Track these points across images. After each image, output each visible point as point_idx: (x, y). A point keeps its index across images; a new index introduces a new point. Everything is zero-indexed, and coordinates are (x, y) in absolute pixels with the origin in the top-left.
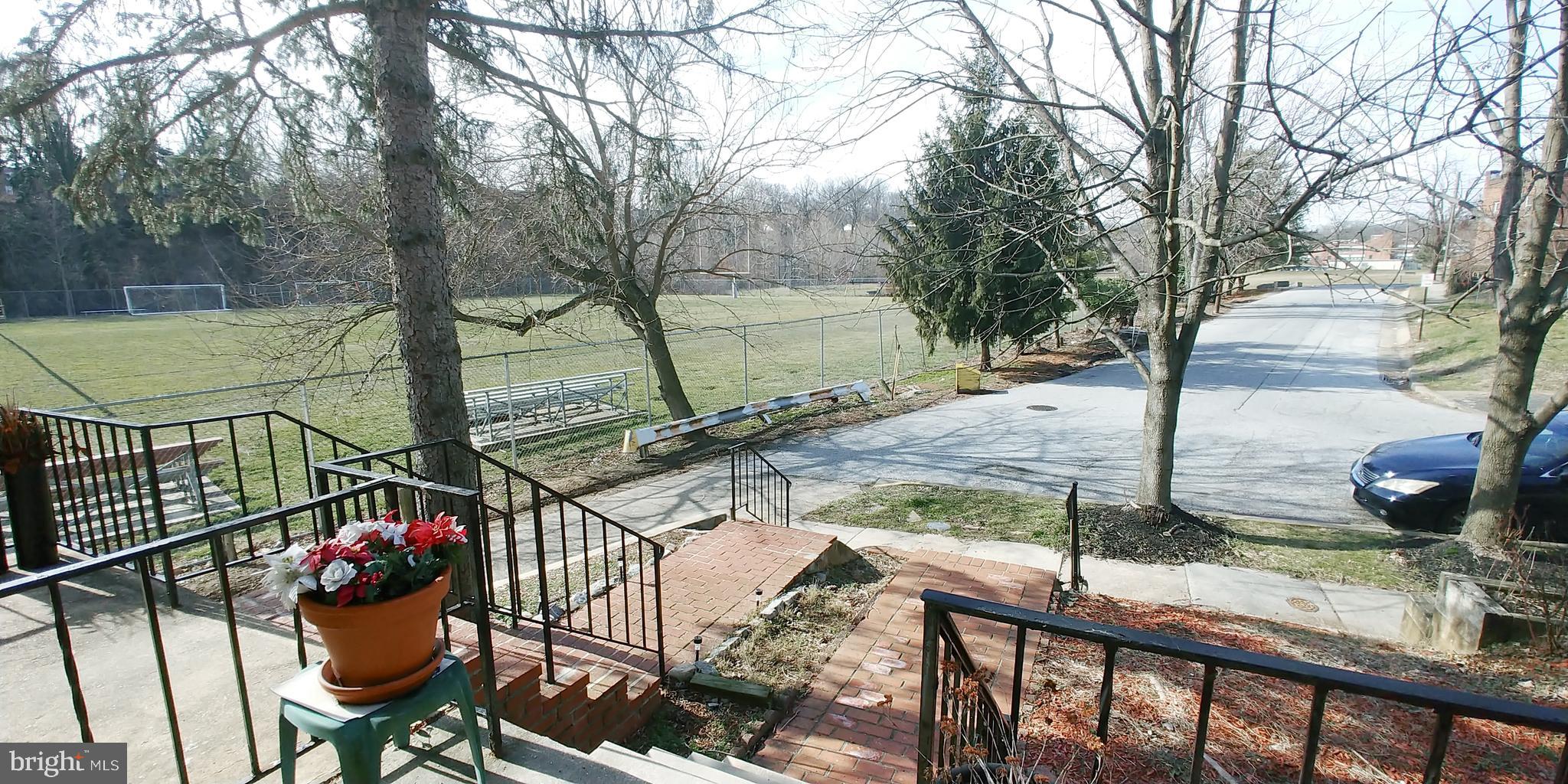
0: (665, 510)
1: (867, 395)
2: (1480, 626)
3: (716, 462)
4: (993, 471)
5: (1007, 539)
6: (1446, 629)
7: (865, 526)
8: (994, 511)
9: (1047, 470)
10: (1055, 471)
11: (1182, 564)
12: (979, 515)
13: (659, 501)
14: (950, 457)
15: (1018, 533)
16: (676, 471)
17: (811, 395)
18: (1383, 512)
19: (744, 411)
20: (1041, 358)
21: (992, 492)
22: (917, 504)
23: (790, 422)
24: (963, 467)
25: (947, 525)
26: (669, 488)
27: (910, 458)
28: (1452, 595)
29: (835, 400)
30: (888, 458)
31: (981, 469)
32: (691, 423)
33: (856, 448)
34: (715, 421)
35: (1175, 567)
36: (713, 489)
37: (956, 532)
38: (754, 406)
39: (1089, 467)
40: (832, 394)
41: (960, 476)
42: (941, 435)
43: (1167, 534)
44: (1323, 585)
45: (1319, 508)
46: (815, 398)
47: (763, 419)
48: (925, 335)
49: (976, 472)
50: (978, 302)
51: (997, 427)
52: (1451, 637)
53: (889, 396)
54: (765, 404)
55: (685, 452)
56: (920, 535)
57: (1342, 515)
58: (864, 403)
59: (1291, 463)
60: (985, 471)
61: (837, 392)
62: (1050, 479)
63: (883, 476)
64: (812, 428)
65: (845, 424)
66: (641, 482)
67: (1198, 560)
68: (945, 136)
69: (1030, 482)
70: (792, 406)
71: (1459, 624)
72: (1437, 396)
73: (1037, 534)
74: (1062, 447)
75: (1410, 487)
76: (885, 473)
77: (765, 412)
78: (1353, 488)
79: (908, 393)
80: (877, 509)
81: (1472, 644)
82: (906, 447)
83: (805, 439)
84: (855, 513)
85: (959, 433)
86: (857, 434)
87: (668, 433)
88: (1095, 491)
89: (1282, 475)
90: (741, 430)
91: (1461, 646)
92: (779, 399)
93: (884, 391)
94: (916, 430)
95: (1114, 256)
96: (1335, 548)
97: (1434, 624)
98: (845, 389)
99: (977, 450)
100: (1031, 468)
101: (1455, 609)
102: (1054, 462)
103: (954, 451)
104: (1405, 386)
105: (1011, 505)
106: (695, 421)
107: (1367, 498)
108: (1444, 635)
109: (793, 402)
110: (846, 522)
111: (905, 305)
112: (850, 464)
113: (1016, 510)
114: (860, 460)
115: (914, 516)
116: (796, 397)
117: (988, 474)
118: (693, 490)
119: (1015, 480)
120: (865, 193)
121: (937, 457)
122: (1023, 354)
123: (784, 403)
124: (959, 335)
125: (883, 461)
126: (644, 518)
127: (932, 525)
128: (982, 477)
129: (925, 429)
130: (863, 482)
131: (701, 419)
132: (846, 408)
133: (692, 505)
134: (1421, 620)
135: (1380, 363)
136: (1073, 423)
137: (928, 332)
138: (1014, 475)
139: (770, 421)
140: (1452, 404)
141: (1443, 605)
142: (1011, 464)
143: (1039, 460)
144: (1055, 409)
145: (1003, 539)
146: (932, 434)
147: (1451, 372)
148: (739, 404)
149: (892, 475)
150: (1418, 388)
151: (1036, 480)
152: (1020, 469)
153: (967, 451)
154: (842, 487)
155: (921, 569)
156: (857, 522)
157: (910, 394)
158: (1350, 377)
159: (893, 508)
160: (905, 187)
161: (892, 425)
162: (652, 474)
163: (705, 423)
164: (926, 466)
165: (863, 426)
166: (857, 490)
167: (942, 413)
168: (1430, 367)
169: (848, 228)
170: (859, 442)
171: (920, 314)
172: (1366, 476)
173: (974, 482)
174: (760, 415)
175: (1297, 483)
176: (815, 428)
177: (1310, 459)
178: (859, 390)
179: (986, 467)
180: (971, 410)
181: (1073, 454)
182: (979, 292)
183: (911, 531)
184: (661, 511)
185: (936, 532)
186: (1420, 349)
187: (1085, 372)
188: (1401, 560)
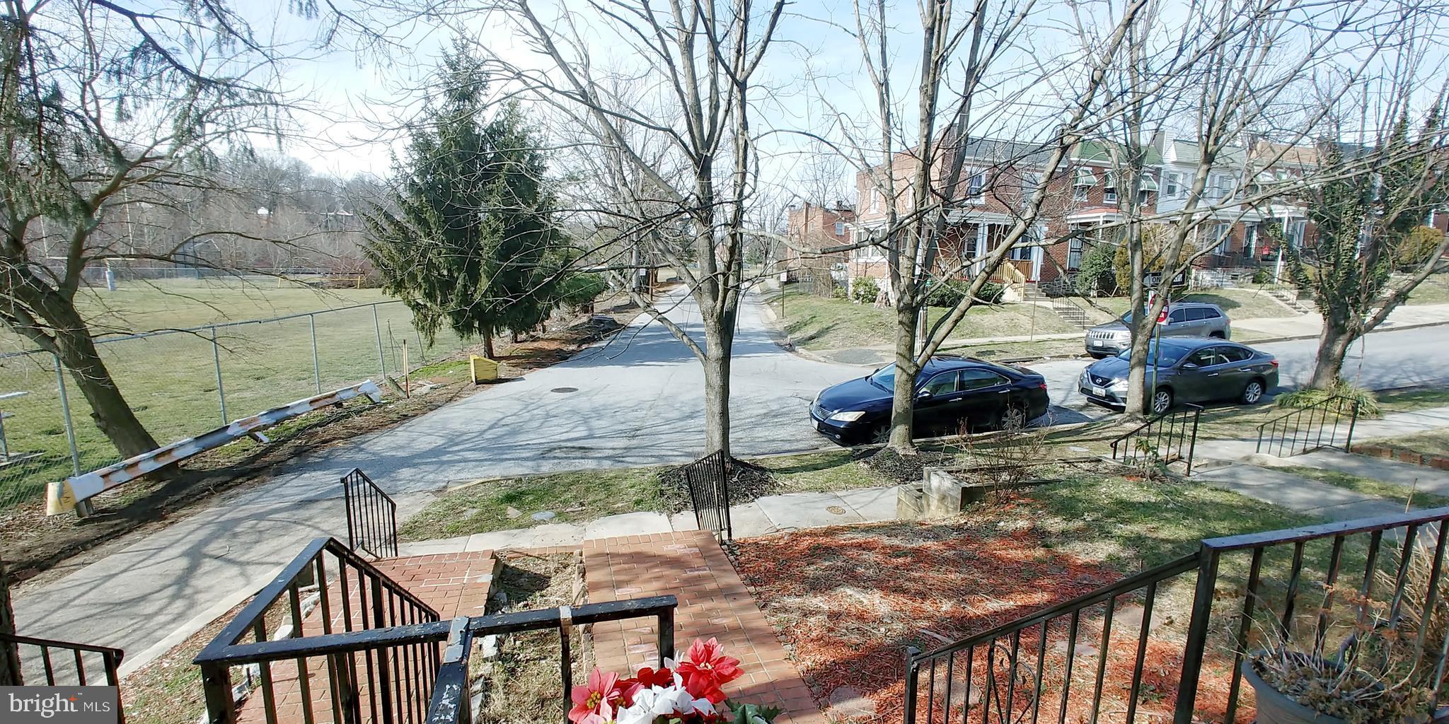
0: (172, 579)
1: (376, 396)
2: (960, 497)
3: (215, 500)
4: (558, 453)
5: (614, 513)
6: (934, 502)
7: (468, 533)
8: (587, 490)
9: (603, 445)
10: (610, 445)
11: (753, 501)
12: (575, 497)
13: (154, 570)
14: (510, 448)
15: (620, 505)
16: (156, 525)
17: (311, 402)
18: (838, 436)
19: (230, 432)
20: (536, 345)
21: (573, 473)
22: (510, 499)
23: (294, 436)
24: (528, 455)
25: (550, 514)
26: (161, 549)
27: (469, 455)
28: (935, 481)
29: (339, 405)
30: (445, 458)
31: (546, 453)
32: (157, 457)
33: (401, 454)
34: (191, 450)
35: (750, 504)
36: (235, 535)
37: (562, 517)
38: (241, 424)
39: (633, 436)
40: (336, 399)
41: (530, 464)
42: (485, 427)
43: (735, 479)
44: (839, 494)
45: (797, 441)
46: (316, 405)
47: (256, 439)
48: (423, 328)
49: (542, 457)
50: (484, 296)
51: (535, 412)
52: (938, 507)
53: (401, 394)
54: (255, 420)
55: (156, 497)
56: (531, 529)
57: (812, 443)
58: (375, 405)
59: (763, 411)
60: (549, 455)
61: (343, 395)
62: (611, 452)
63: (451, 478)
64: (330, 440)
65: (371, 430)
66: (99, 550)
67: (762, 495)
68: (430, 130)
69: (596, 458)
70: (289, 418)
71: (943, 498)
72: (813, 354)
73: (638, 503)
74: (603, 423)
75: (850, 417)
76: (451, 474)
77: (258, 429)
78: (816, 423)
79: (424, 387)
80: (471, 513)
81: (955, 509)
82: (457, 444)
83: (330, 453)
84: (450, 522)
85: (503, 422)
86: (389, 439)
87: (123, 476)
88: (652, 456)
89: (764, 421)
90: (227, 456)
91: (948, 512)
92: (271, 412)
93: (395, 390)
94: (457, 426)
95: (668, 256)
96: (830, 467)
97: (924, 502)
98: (351, 392)
99: (533, 437)
100: (590, 446)
101: (939, 489)
102: (604, 437)
103: (510, 441)
104: (790, 348)
105: (598, 481)
106: (163, 454)
107: (826, 429)
108: (933, 508)
109: (289, 412)
110: (443, 534)
111: (398, 297)
112: (405, 473)
113: (606, 486)
114: (414, 466)
115: (512, 512)
116: (293, 407)
117: (555, 458)
118: (206, 542)
119: (582, 458)
120: (284, 175)
121: (497, 450)
122: (516, 342)
123: (279, 415)
124: (463, 326)
125: (443, 463)
126: (143, 598)
127: (537, 516)
128: (552, 461)
129: (466, 423)
130: (434, 487)
131: (170, 451)
132: (359, 413)
133: (216, 563)
134: (913, 501)
135: (770, 334)
136: (599, 400)
137: (428, 325)
138: (578, 454)
139: (266, 440)
140: (822, 359)
141: (930, 489)
142: (569, 444)
143: (591, 437)
144: (575, 390)
145: (610, 513)
146: (476, 427)
147: (812, 338)
148: (218, 423)
149: (463, 475)
150: (799, 349)
151: (599, 455)
152: (581, 448)
153: (522, 439)
154: (411, 499)
155: (604, 558)
156: (456, 531)
157: (425, 390)
158: (760, 345)
159: (487, 509)
160: (391, 174)
161: (426, 423)
162: (116, 535)
163: (177, 455)
164: (489, 460)
165: (393, 429)
166: (432, 499)
167: (472, 405)
168: (798, 335)
169: (263, 211)
170: (401, 447)
171: (416, 307)
172: (823, 413)
173: (547, 467)
174: (251, 434)
175: (776, 425)
176: (335, 439)
177: (775, 407)
178: (368, 391)
179: (550, 451)
180: (500, 399)
181: (616, 427)
182: (484, 284)
183: (519, 527)
184: (167, 581)
185: (544, 522)
186: (787, 323)
187: (580, 355)
188: (866, 466)
